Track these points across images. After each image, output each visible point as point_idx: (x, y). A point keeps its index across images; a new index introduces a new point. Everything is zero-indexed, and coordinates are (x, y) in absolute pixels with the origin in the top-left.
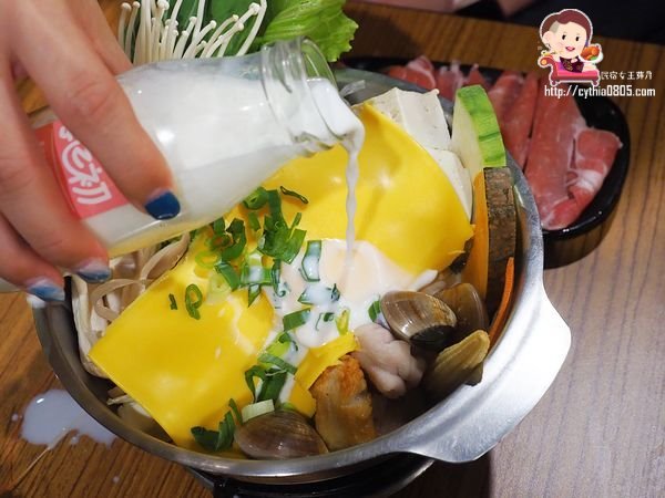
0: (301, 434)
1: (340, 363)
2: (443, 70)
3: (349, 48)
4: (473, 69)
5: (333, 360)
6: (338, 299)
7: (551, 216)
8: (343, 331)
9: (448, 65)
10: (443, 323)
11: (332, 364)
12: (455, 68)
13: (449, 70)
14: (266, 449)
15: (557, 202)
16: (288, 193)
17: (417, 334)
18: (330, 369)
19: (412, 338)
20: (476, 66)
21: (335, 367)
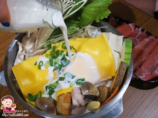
0: (51, 106)
1: (66, 93)
2: (137, 29)
3: (107, 17)
4: (144, 31)
5: (65, 92)
6: (73, 78)
7: (144, 77)
8: (71, 87)
9: (139, 28)
10: (94, 95)
11: (64, 93)
12: (140, 29)
13: (139, 29)
14: (41, 106)
15: (147, 74)
16: (73, 48)
17: (86, 95)
18: (64, 94)
19: (84, 95)
20: (146, 31)
21: (65, 94)
